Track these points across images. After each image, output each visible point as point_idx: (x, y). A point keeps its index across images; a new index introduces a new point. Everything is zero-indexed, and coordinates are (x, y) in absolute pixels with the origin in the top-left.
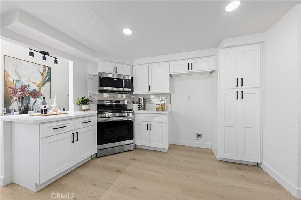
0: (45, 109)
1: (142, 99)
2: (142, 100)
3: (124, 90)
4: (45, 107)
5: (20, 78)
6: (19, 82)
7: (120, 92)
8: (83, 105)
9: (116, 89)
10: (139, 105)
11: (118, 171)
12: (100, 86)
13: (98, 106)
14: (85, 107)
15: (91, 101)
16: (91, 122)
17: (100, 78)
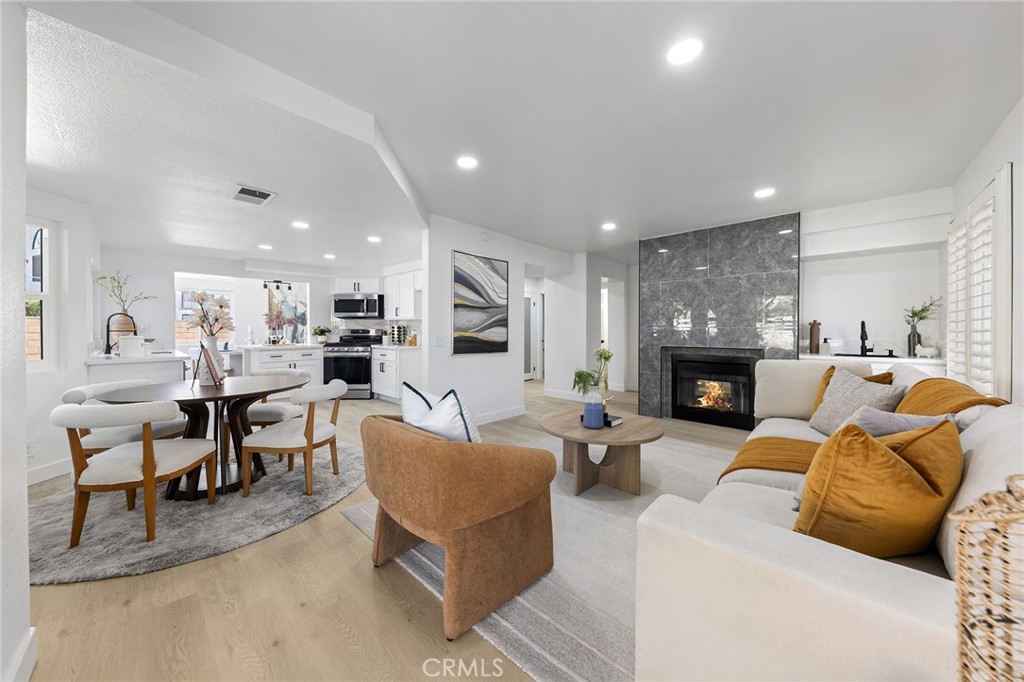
1: (396, 327)
2: (396, 330)
3: (366, 315)
8: (318, 336)
10: (392, 338)
12: (336, 311)
13: (341, 338)
14: (321, 338)
15: (329, 331)
16: (314, 356)
17: (335, 301)
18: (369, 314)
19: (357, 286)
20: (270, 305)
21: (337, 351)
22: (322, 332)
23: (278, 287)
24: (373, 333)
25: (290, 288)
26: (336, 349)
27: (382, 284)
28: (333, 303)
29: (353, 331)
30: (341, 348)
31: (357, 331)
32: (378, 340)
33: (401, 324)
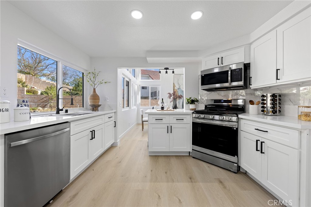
0: (163, 106)
1: (269, 95)
2: (269, 98)
3: (231, 86)
4: (163, 105)
5: (180, 86)
6: (180, 89)
7: (227, 88)
8: (190, 105)
9: (219, 86)
10: (263, 107)
11: (190, 178)
12: (202, 85)
13: (206, 106)
14: (192, 106)
15: (197, 101)
16: (185, 120)
17: (202, 76)
18: (235, 84)
19: (220, 60)
20: (174, 90)
21: (204, 118)
22: (193, 102)
23: (167, 72)
24: (240, 102)
25: (173, 72)
26: (202, 116)
27: (248, 52)
28: (200, 77)
29: (216, 101)
30: (207, 116)
31: (219, 101)
32: (242, 110)
33: (277, 92)
